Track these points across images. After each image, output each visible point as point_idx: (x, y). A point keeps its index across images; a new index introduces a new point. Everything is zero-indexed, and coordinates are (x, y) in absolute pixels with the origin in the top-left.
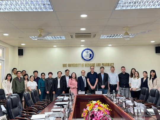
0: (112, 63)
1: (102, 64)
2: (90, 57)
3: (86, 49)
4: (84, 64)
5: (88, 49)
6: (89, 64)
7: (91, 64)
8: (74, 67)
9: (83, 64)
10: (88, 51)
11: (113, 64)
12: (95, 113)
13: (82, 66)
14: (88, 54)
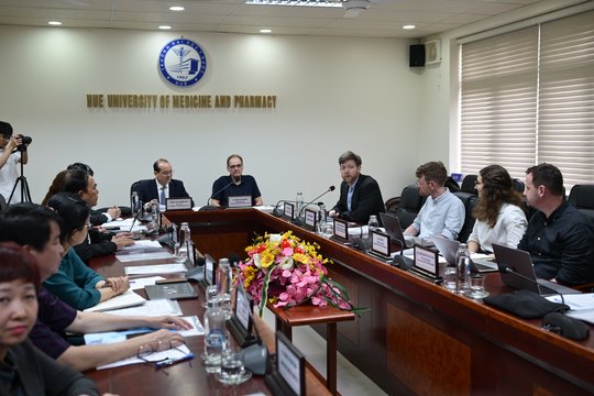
0: (269, 98)
1: (236, 97)
2: (190, 73)
3: (175, 42)
4: (171, 99)
5: (185, 42)
6: (187, 97)
7: (195, 97)
8: (130, 106)
9: (168, 97)
10: (186, 47)
11: (274, 98)
12: (286, 274)
13: (162, 106)
14: (185, 59)
